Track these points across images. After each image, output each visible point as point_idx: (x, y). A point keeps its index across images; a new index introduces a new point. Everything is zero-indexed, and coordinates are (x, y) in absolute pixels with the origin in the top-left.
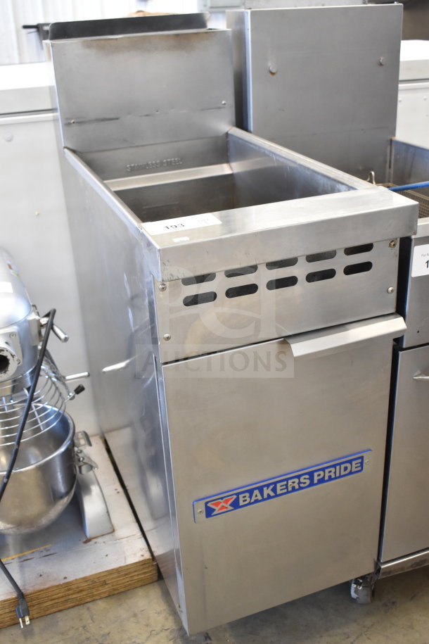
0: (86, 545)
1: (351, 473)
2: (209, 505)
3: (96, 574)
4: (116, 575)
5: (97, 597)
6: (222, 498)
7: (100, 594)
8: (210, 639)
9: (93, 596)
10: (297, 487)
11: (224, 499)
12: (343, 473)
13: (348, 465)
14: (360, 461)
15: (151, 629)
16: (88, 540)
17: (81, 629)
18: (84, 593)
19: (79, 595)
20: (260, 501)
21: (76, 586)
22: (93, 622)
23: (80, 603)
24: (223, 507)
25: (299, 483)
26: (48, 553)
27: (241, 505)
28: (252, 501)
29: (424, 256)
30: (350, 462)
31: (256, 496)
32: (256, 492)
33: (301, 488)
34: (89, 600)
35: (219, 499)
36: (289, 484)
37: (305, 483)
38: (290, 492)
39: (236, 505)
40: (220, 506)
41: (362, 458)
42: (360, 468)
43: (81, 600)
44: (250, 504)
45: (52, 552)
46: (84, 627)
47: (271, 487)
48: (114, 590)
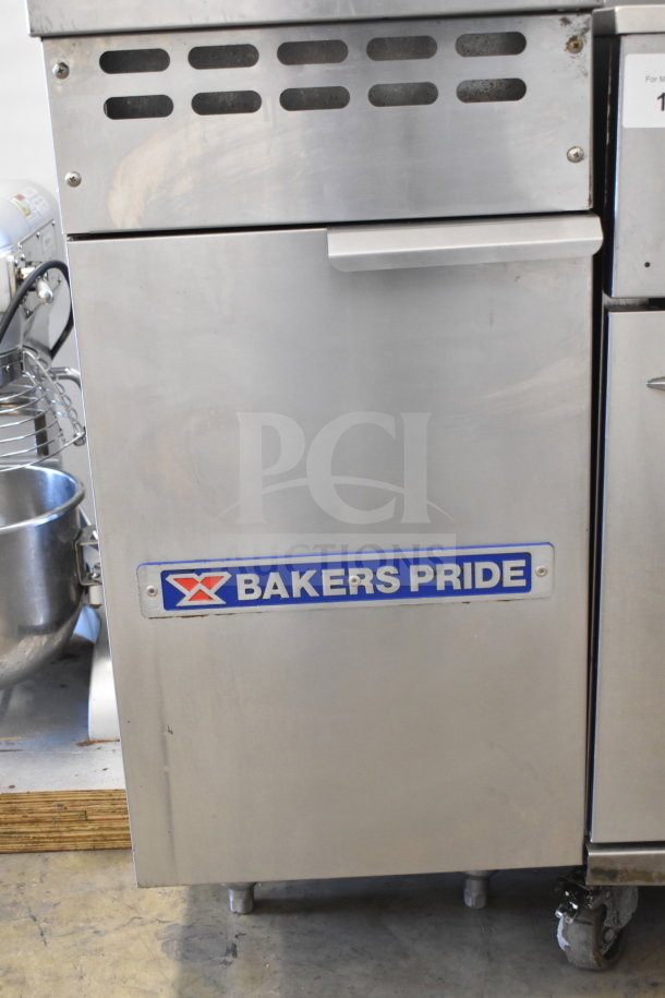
0: (80, 748)
1: (499, 589)
2: (170, 579)
3: (68, 792)
4: (106, 806)
5: (69, 846)
6: (199, 572)
7: (74, 839)
8: (235, 954)
9: (61, 839)
10: (370, 590)
11: (204, 575)
12: (480, 584)
13: (492, 566)
14: (522, 563)
15: (136, 915)
16: (89, 743)
17: (14, 887)
18: (45, 827)
19: (32, 828)
20: (285, 601)
21: (28, 806)
22: (42, 881)
23: (34, 848)
24: (200, 595)
25: (375, 581)
26: (8, 748)
27: (240, 598)
28: (267, 596)
29: (654, 80)
30: (498, 559)
31: (275, 587)
32: (274, 578)
33: (378, 595)
34: (52, 846)
35: (192, 571)
36: (351, 578)
37: (388, 585)
38: (354, 598)
39: (229, 595)
40: (194, 590)
41: (527, 557)
42: (522, 583)
43: (37, 841)
44: (260, 602)
45: (15, 747)
46: (19, 886)
47: (310, 574)
48: (105, 838)
